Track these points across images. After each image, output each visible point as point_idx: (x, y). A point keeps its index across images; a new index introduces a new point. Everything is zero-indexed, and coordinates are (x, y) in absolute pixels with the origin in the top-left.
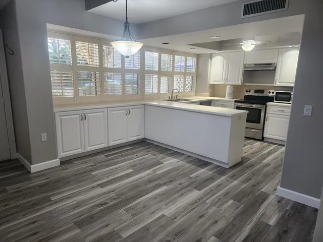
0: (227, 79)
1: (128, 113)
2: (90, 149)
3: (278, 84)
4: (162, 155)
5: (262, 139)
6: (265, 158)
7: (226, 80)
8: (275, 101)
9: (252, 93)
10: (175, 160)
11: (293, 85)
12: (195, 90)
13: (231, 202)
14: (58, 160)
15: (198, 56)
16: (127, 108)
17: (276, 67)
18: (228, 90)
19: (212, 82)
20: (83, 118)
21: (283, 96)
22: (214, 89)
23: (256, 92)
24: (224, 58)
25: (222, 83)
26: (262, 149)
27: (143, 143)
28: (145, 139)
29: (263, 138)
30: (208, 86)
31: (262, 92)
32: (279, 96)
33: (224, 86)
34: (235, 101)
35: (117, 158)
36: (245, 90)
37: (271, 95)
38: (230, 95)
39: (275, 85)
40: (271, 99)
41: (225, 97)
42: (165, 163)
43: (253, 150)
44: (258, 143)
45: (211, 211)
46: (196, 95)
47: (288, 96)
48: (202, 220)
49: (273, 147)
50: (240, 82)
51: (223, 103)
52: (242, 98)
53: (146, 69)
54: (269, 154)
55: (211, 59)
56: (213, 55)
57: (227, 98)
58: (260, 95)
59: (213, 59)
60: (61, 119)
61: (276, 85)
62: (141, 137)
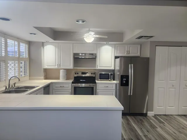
0: (60, 64)
8: (99, 80)
9: (80, 75)
12: (28, 74)
15: (30, 43)
17: (96, 57)
18: (62, 73)
19: (46, 67)
21: (104, 76)
22: (47, 74)
23: (83, 73)
24: (56, 47)
25: (56, 67)
30: (42, 70)
32: (101, 76)
33: (58, 70)
34: (73, 83)
36: (74, 73)
38: (63, 77)
39: (96, 68)
46: (30, 79)
51: (61, 85)
55: (43, 47)
56: (45, 44)
59: (45, 47)
61: (98, 69)
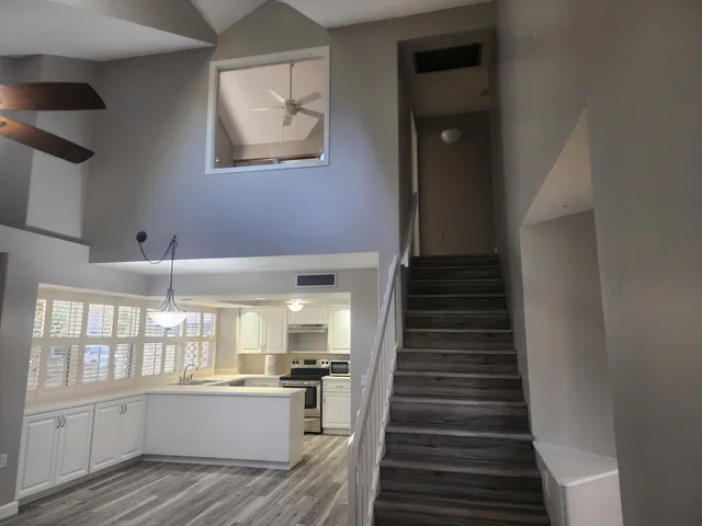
0: (266, 345)
1: (124, 410)
2: (62, 479)
3: (332, 351)
4: (189, 473)
5: (321, 432)
6: (329, 453)
7: (264, 347)
8: (331, 374)
9: (301, 365)
10: (214, 475)
11: (348, 352)
12: (213, 364)
13: (304, 497)
14: (16, 502)
15: (220, 311)
16: (123, 402)
17: (327, 329)
18: (268, 361)
19: (243, 351)
20: (61, 423)
21: (339, 367)
22: (246, 363)
23: (306, 362)
24: (260, 316)
25: (259, 351)
26: (324, 443)
27: (140, 464)
28: (143, 456)
29: (322, 429)
30: (236, 357)
31: (314, 362)
32: (335, 366)
33: (262, 356)
34: (282, 379)
35: (115, 487)
36: (291, 361)
37: (325, 366)
38: (270, 370)
39: (328, 352)
40: (326, 372)
41: (263, 373)
42: (201, 481)
43: (313, 446)
44: (317, 437)
45: (287, 508)
46: (216, 373)
47: (345, 366)
48: (280, 517)
49: (336, 438)
50: (284, 350)
52: (288, 373)
53: (147, 335)
54: (333, 447)
55: (240, 316)
56: (243, 310)
57: (267, 374)
58: (312, 366)
59: (243, 316)
60: (29, 427)
61: (330, 353)
62: (138, 453)
